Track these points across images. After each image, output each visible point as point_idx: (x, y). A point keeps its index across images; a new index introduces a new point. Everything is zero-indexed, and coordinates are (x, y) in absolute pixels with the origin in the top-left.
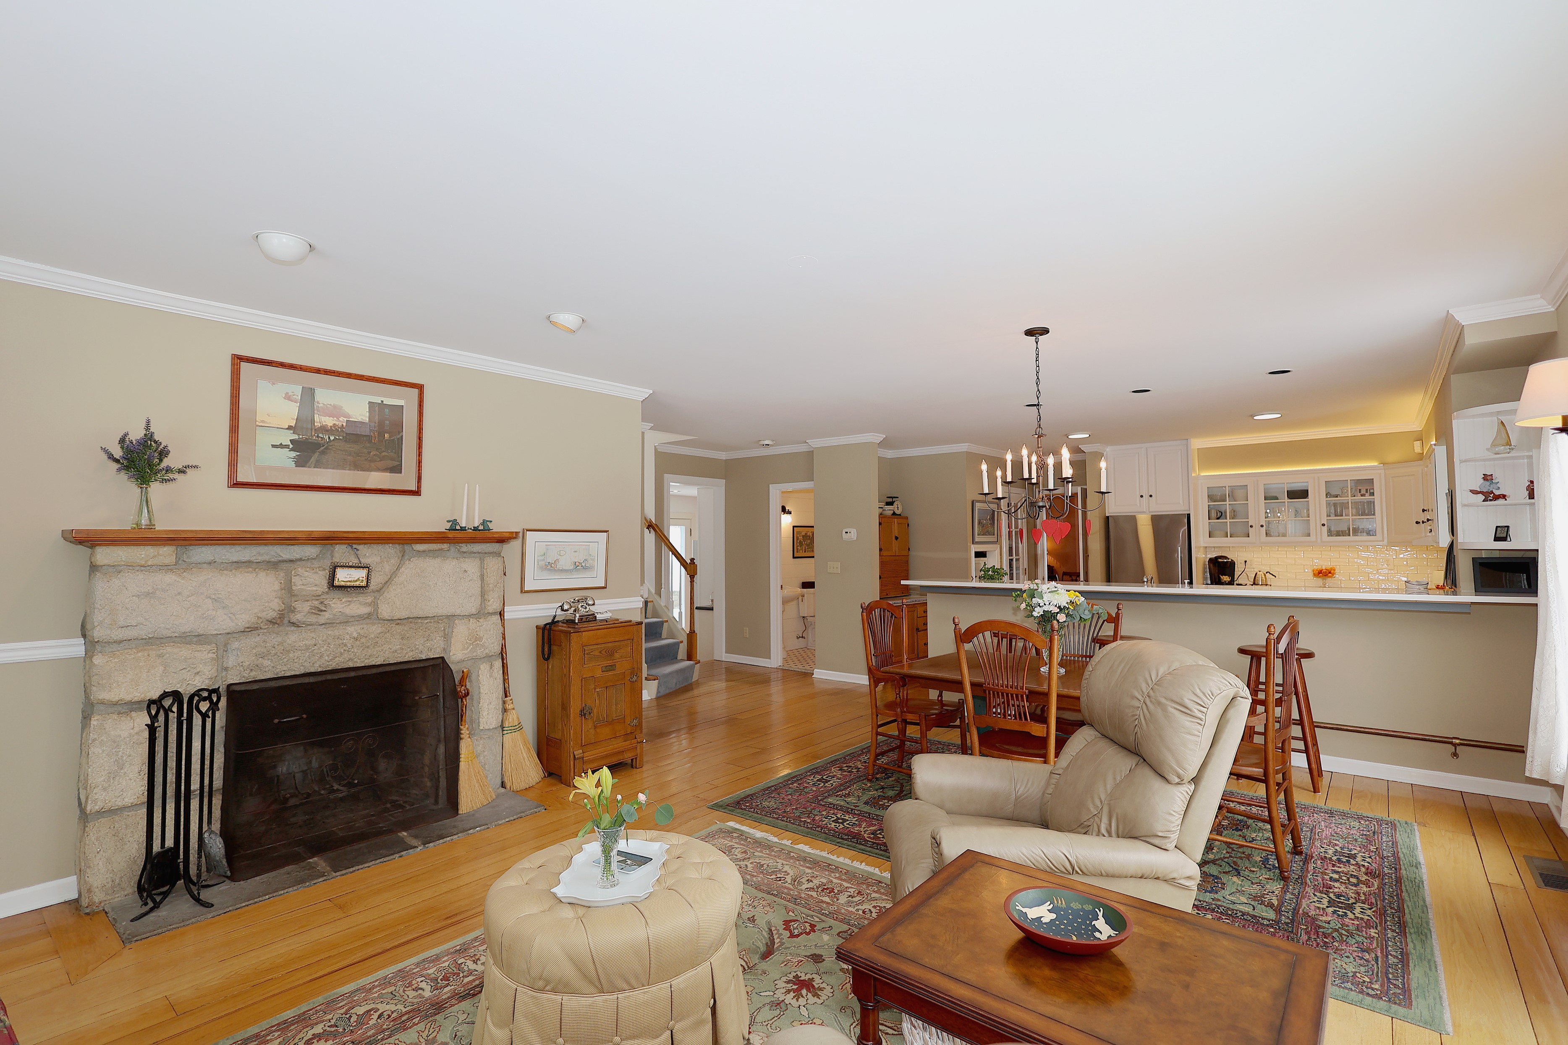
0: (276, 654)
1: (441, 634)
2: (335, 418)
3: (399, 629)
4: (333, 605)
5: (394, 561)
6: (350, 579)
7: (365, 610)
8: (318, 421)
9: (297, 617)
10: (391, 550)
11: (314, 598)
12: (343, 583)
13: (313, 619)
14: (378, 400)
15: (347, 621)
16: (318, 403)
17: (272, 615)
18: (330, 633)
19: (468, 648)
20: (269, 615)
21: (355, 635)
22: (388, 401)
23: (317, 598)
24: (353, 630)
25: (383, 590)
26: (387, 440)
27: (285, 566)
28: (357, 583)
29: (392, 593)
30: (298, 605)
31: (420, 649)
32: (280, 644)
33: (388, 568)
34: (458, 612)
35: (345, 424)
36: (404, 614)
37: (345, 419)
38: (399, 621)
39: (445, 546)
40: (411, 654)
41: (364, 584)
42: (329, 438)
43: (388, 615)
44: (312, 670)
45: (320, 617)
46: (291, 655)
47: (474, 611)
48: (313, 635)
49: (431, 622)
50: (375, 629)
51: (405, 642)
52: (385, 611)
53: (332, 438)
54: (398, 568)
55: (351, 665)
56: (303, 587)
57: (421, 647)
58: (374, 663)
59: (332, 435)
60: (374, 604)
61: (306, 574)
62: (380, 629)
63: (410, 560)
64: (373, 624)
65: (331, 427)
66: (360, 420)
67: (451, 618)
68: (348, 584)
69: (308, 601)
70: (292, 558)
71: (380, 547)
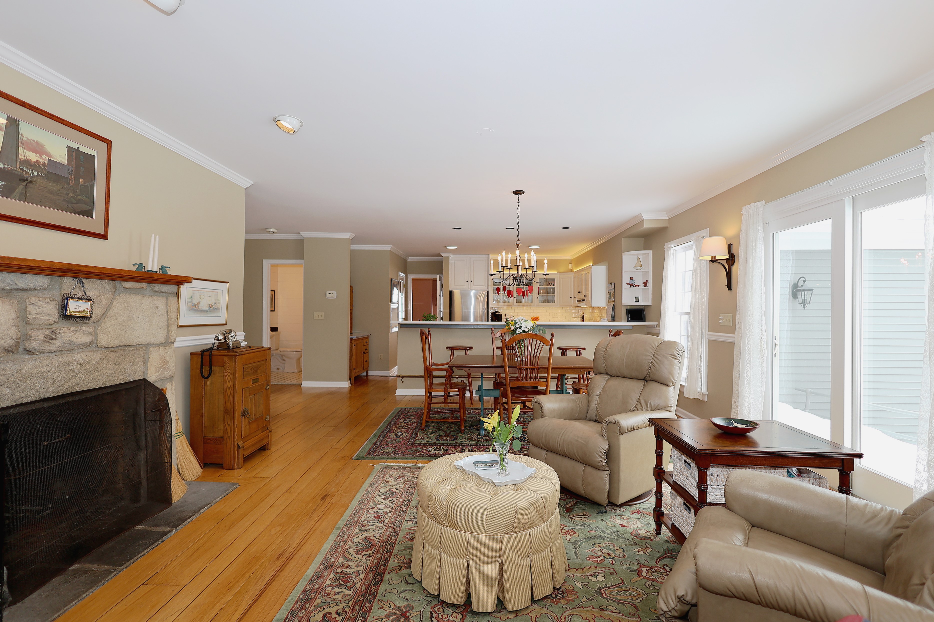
0: (14, 382)
1: (142, 359)
2: (38, 155)
3: (112, 356)
4: (63, 334)
5: (109, 296)
6: (78, 310)
7: (87, 339)
8: (23, 154)
9: (33, 345)
10: (106, 285)
11: (46, 327)
12: (73, 313)
13: (46, 347)
14: (75, 146)
15: (74, 348)
16: (22, 136)
17: (9, 342)
18: (61, 360)
19: (159, 371)
20: (7, 343)
21: (81, 361)
22: (83, 149)
23: (50, 327)
24: (79, 356)
25: (101, 321)
26: (82, 185)
27: (18, 294)
28: (83, 314)
29: (108, 324)
30: (34, 334)
31: (128, 372)
32: (19, 371)
33: (104, 301)
34: (152, 341)
35: (47, 162)
36: (116, 343)
37: (47, 158)
38: (112, 349)
39: (144, 285)
40: (121, 377)
41: (88, 315)
42: (33, 173)
43: (106, 343)
44: (46, 396)
45: (52, 345)
46: (28, 382)
47: (163, 340)
48: (46, 362)
49: (134, 350)
50: (96, 356)
51: (117, 367)
52: (103, 341)
53: (35, 174)
54: (112, 302)
55: (77, 389)
56: (37, 316)
57: (129, 371)
58: (95, 387)
59: (37, 171)
60: (94, 334)
61: (40, 303)
62: (99, 355)
63: (120, 296)
64: (94, 351)
65: (34, 162)
66: (60, 161)
67: (148, 345)
68: (77, 314)
69: (42, 329)
70: (27, 287)
71: (98, 282)
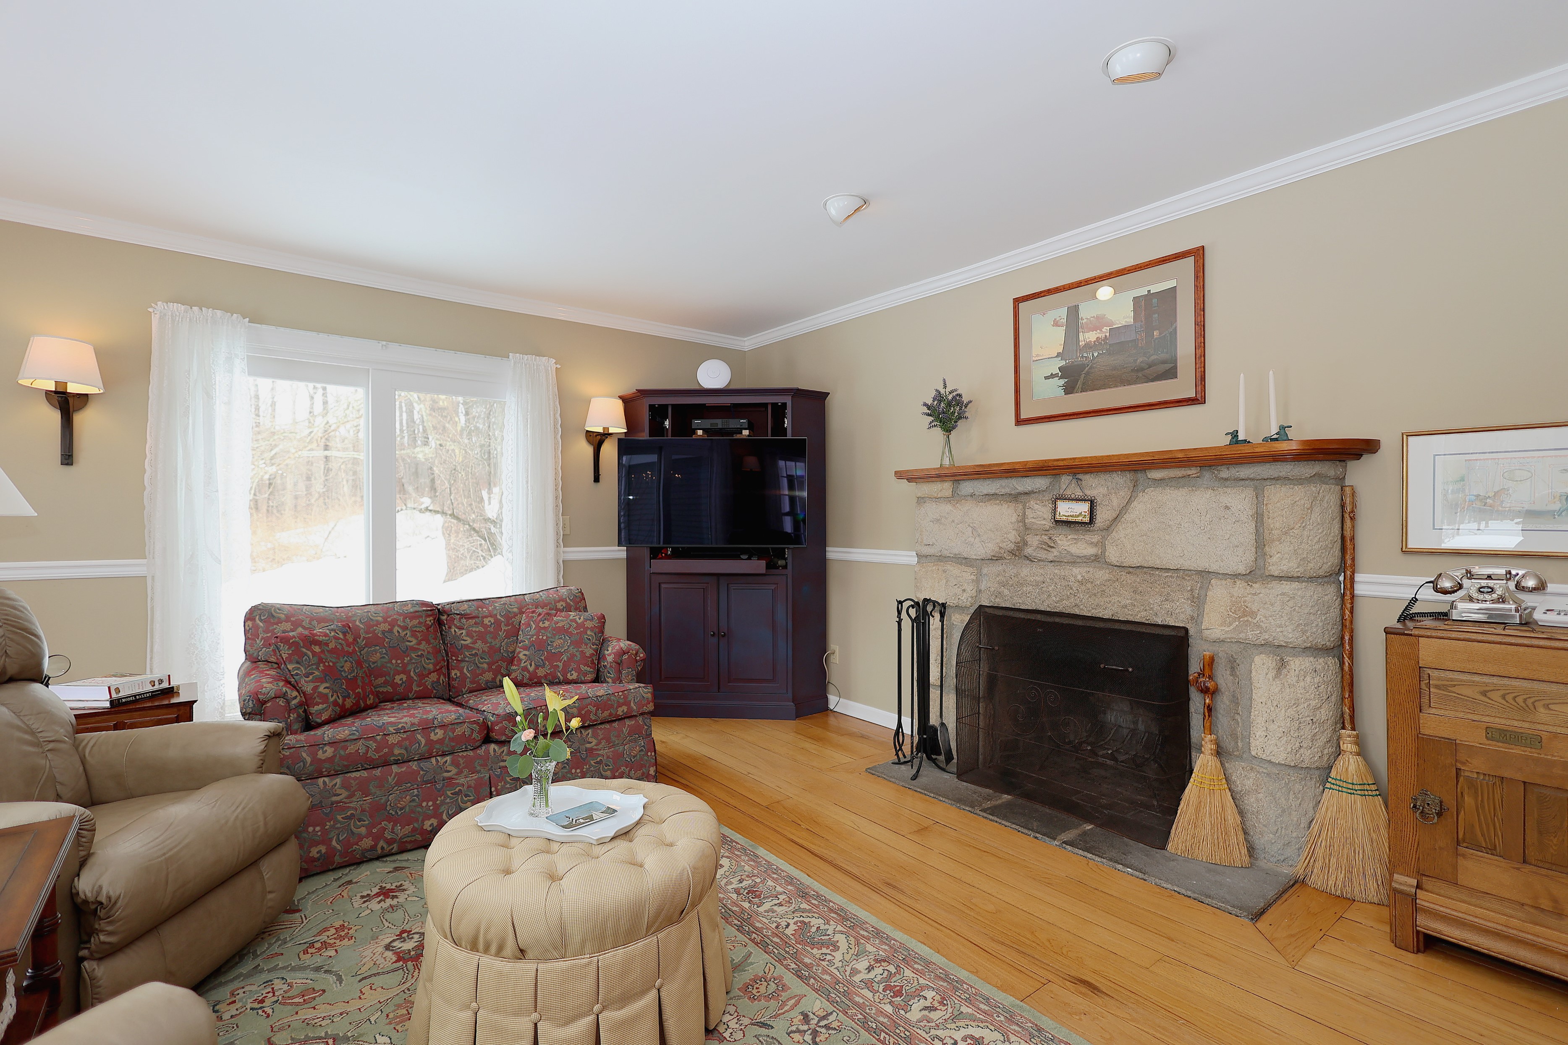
0: (1012, 585)
1: (1187, 595)
2: (1098, 331)
3: (1130, 579)
4: (1059, 542)
5: (1125, 493)
6: (1072, 514)
7: (1091, 551)
8: (1083, 339)
9: (1029, 551)
10: (1121, 480)
11: (1043, 532)
12: (1065, 517)
13: (1042, 555)
14: (1143, 291)
15: (1075, 561)
16: (1082, 319)
17: (1012, 546)
18: (1056, 571)
19: (1231, 624)
20: (1008, 546)
21: (1079, 577)
22: (1156, 288)
23: (1047, 533)
24: (1078, 572)
25: (1113, 528)
26: (1157, 339)
27: (1023, 497)
28: (1079, 519)
29: (1121, 532)
30: (1029, 539)
31: (1154, 609)
32: (1016, 575)
33: (1116, 502)
34: (1214, 568)
35: (1108, 334)
36: (1136, 561)
37: (1108, 328)
38: (1131, 570)
39: (1193, 471)
40: (1144, 614)
41: (1087, 520)
42: (1093, 355)
43: (1117, 559)
44: (1042, 608)
45: (1050, 554)
46: (1024, 589)
47: (1242, 569)
48: (1041, 571)
49: (1171, 576)
50: (1101, 575)
51: (1138, 597)
52: (1113, 555)
53: (1096, 354)
54: (1129, 502)
55: (1077, 611)
56: (1033, 520)
57: (1156, 608)
58: (1100, 615)
59: (1095, 351)
60: (1102, 544)
61: (1036, 507)
62: (1107, 575)
63: (1144, 491)
64: (1101, 568)
65: (1094, 342)
66: (1124, 323)
67: (1205, 575)
68: (1070, 519)
69: (1037, 535)
70: (1026, 490)
71: (1107, 476)
